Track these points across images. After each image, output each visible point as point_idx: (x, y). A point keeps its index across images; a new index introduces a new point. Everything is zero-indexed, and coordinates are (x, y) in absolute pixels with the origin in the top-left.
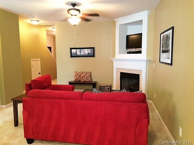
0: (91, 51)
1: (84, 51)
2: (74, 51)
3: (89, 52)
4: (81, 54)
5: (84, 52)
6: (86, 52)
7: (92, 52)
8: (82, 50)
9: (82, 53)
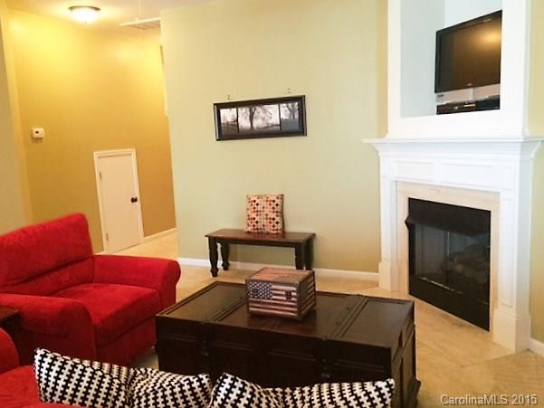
0: (292, 112)
1: (265, 111)
2: (228, 115)
3: (283, 116)
4: (255, 125)
5: (263, 119)
6: (274, 115)
7: (297, 116)
8: (259, 109)
9: (258, 123)
